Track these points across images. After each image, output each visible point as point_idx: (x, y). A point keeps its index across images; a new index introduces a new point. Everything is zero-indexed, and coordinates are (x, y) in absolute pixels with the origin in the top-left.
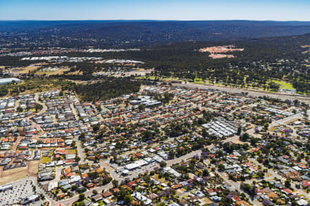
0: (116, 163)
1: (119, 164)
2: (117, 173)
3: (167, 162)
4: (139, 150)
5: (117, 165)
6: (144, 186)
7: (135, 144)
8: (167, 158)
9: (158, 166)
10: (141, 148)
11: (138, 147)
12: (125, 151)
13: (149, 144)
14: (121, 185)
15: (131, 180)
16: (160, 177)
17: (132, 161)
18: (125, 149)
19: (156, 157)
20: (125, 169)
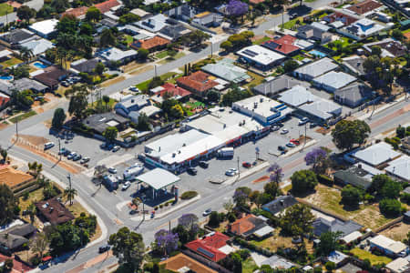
0: (90, 134)
1: (109, 142)
2: (111, 187)
3: (362, 116)
4: (187, 56)
5: (94, 145)
6: (281, 253)
7: (160, 21)
8: (356, 96)
9: (323, 140)
10: (196, 43)
11: (180, 41)
12: (114, 66)
13: (235, 20)
14: (157, 253)
15: (202, 222)
16: (350, 203)
17: (171, 118)
18: (116, 54)
19: (298, 94)
20: (150, 163)
